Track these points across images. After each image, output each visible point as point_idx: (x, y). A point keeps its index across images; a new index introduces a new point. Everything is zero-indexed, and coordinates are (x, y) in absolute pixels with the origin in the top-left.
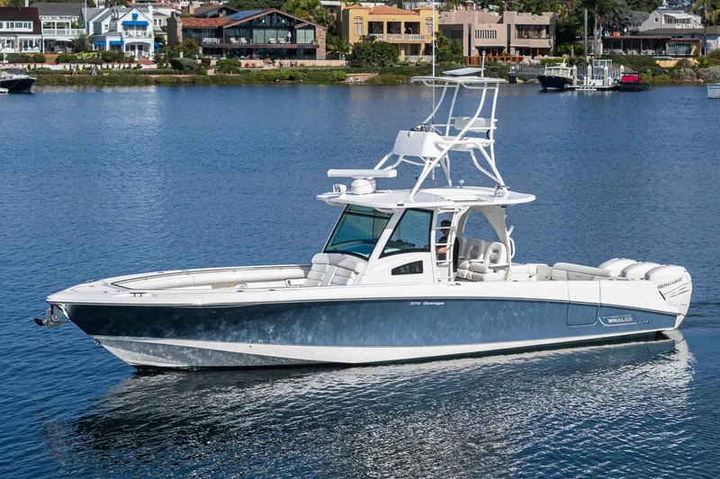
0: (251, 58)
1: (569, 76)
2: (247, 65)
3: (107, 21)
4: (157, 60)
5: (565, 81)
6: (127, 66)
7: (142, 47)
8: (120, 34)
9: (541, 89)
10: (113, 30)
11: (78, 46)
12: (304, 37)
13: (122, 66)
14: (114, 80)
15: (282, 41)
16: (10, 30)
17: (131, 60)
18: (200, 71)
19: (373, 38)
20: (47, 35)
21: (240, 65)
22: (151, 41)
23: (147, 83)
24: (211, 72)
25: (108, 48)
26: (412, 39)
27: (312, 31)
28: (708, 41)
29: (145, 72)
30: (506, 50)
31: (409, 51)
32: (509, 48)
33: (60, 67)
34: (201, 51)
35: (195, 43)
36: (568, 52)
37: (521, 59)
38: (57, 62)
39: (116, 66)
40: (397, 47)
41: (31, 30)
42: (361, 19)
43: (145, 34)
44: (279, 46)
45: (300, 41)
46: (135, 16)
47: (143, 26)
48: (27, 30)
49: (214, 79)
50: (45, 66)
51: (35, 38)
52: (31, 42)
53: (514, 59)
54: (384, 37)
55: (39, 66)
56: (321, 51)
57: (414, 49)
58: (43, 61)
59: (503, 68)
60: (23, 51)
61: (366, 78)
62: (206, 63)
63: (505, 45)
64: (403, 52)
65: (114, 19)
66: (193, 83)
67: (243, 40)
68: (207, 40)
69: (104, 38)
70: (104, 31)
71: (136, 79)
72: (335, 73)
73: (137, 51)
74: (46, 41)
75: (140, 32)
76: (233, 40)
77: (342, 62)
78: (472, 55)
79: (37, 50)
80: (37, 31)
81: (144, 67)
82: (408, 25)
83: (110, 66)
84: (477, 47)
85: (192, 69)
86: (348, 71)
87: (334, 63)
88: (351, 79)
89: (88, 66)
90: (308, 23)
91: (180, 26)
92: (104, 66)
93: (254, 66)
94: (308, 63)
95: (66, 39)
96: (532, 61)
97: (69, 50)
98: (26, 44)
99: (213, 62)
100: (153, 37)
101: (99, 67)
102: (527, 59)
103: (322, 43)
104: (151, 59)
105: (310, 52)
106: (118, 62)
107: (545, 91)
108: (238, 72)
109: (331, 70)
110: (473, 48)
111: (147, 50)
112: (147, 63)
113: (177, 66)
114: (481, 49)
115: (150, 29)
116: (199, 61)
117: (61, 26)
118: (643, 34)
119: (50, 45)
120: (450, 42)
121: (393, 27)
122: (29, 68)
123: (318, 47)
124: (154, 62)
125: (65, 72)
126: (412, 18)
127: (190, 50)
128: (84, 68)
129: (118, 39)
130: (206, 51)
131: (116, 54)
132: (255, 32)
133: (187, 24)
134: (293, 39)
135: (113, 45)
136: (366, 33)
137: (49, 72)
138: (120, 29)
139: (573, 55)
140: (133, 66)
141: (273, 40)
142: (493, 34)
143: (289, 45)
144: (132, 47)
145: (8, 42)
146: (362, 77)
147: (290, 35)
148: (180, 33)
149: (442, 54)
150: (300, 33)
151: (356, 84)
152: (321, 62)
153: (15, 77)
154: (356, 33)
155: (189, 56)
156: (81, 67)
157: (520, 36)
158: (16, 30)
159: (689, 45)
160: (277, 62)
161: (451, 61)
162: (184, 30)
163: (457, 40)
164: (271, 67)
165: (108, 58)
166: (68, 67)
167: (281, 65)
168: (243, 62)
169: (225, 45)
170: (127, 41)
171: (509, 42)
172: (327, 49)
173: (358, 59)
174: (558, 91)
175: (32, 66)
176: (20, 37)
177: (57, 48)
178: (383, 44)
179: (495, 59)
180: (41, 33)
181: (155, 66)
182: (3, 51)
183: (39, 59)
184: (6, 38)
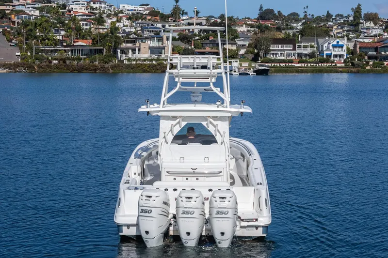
2: (387, 65)
3: (326, 45)
4: (345, 62)
6: (330, 64)
7: (341, 56)
8: (331, 50)
10: (328, 48)
11: (312, 55)
13: (328, 65)
16: (282, 49)
17: (333, 62)
18: (363, 67)
20: (298, 51)
21: (384, 64)
22: (345, 53)
24: (368, 68)
25: (325, 57)
29: (336, 68)
33: (299, 65)
34: (366, 58)
35: (363, 54)
38: (299, 63)
39: (325, 65)
41: (292, 49)
43: (342, 50)
46: (338, 42)
47: (342, 46)
48: (290, 48)
49: (369, 71)
50: (293, 64)
51: (292, 52)
55: (290, 64)
60: (288, 58)
62: (367, 63)
65: (329, 44)
66: (358, 72)
68: (370, 53)
69: (323, 52)
70: (325, 49)
71: (335, 70)
73: (338, 58)
75: (340, 49)
76: (383, 53)
79: (293, 57)
80: (294, 49)
81: (338, 65)
83: (323, 65)
85: (359, 66)
89: (312, 64)
91: (358, 46)
92: (320, 65)
95: (306, 52)
97: (308, 57)
98: (290, 55)
99: (371, 63)
100: (346, 51)
101: (317, 65)
104: (342, 61)
106: (327, 63)
108: (381, 67)
112: (340, 63)
113: (353, 64)
115: (345, 48)
116: (364, 63)
117: (305, 47)
119: (299, 55)
122: (286, 65)
124: (343, 63)
125: (300, 67)
127: (361, 57)
128: (310, 65)
129: (330, 53)
130: (369, 58)
131: (328, 59)
133: (361, 46)
135: (327, 55)
137: (294, 67)
138: (331, 48)
140: (333, 64)
144: (336, 56)
148: (358, 50)
153: (261, 68)
155: (360, 60)
156: (309, 65)
158: (285, 48)
162: (360, 48)
165: (324, 61)
166: (303, 65)
168: (386, 63)
169: (378, 55)
170: (333, 53)
175: (287, 65)
176: (286, 52)
177: (303, 57)
180: (296, 50)
181: (343, 65)
182: (279, 58)
183: (291, 61)
184: (279, 52)
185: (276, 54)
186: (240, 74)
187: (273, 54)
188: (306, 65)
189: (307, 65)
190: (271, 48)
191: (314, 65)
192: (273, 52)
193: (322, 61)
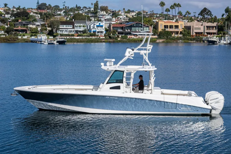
0: (131, 35)
2: (129, 37)
3: (92, 25)
4: (105, 36)
5: (215, 41)
6: (96, 37)
7: (101, 32)
10: (94, 28)
11: (84, 32)
12: (146, 30)
13: (95, 37)
15: (140, 30)
16: (66, 28)
17: (98, 36)
18: (116, 39)
19: (165, 30)
20: (76, 29)
21: (127, 37)
22: (104, 31)
23: (101, 42)
24: (119, 39)
26: (176, 30)
27: (148, 28)
30: (203, 33)
31: (176, 33)
33: (78, 38)
34: (117, 33)
35: (115, 31)
36: (221, 34)
37: (207, 36)
38: (78, 36)
39: (93, 37)
40: (172, 32)
41: (72, 28)
42: (162, 24)
43: (102, 29)
46: (100, 24)
47: (102, 26)
48: (71, 27)
49: (120, 41)
50: (74, 37)
51: (73, 30)
52: (72, 31)
53: (205, 36)
54: (168, 30)
55: (72, 37)
58: (74, 36)
59: (202, 38)
60: (70, 33)
61: (162, 41)
62: (118, 36)
65: (94, 25)
66: (114, 42)
67: (129, 30)
68: (119, 30)
69: (91, 30)
70: (91, 28)
71: (99, 41)
73: (100, 33)
74: (76, 31)
75: (101, 28)
76: (126, 30)
77: (156, 36)
78: (194, 34)
79: (73, 33)
80: (73, 28)
81: (101, 38)
82: (175, 26)
83: (92, 37)
84: (195, 32)
85: (114, 38)
86: (157, 39)
87: (154, 37)
88: (158, 41)
89: (86, 37)
90: (147, 25)
91: (112, 26)
92: (90, 37)
93: (131, 37)
95: (81, 30)
97: (82, 33)
98: (70, 31)
99: (120, 36)
100: (105, 29)
101: (89, 37)
102: (209, 36)
104: (103, 35)
106: (94, 36)
107: (209, 44)
108: (127, 39)
109: (152, 39)
111: (103, 33)
112: (102, 37)
113: (110, 37)
115: (104, 27)
116: (116, 36)
117: (80, 26)
119: (77, 32)
120: (187, 31)
121: (171, 27)
122: (70, 38)
123: (150, 32)
125: (79, 39)
126: (176, 24)
127: (114, 33)
128: (85, 38)
129: (95, 30)
130: (119, 33)
131: (94, 34)
132: (132, 28)
133: (114, 26)
135: (93, 32)
136: (163, 28)
137: (75, 39)
138: (96, 27)
140: (98, 37)
141: (137, 30)
142: (200, 29)
144: (99, 32)
145: (66, 31)
146: (161, 41)
147: (142, 29)
148: (112, 28)
149: (184, 34)
150: (145, 28)
153: (61, 40)
154: (160, 28)
155: (114, 35)
156: (84, 37)
157: (207, 29)
158: (68, 27)
161: (187, 36)
163: (189, 30)
164: (136, 38)
166: (80, 37)
167: (139, 37)
168: (128, 36)
169: (124, 32)
170: (97, 30)
171: (204, 31)
172: (153, 33)
173: (161, 35)
174: (212, 44)
176: (69, 29)
177: (79, 32)
178: (168, 31)
179: (200, 36)
180: (74, 28)
181: (104, 37)
182: (64, 33)
183: (73, 35)
184: (65, 30)
185: (63, 31)
186: (49, 44)
187: (61, 31)
188: (82, 37)
189: (83, 38)
190: (60, 27)
191: (87, 38)
192: (60, 30)
193: (91, 35)
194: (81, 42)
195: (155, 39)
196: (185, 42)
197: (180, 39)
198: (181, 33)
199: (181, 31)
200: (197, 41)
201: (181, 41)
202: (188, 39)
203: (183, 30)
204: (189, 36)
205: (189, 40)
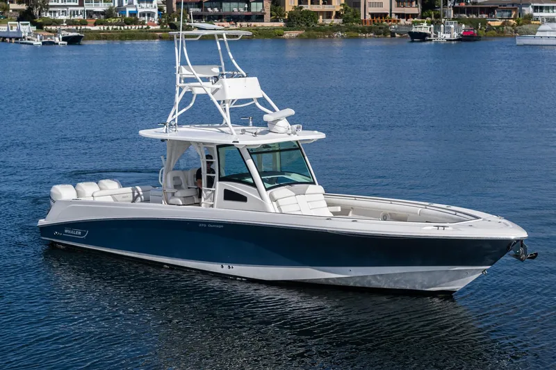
0: (221, 21)
1: (428, 32)
2: (219, 26)
4: (160, 23)
5: (426, 35)
6: (140, 27)
7: (150, 14)
8: (136, 6)
9: (410, 40)
10: (131, 4)
11: (108, 14)
12: (256, 8)
13: (137, 27)
14: (132, 36)
15: (242, 10)
16: (63, 4)
17: (143, 23)
19: (301, 8)
20: (87, 7)
22: (156, 11)
23: (154, 38)
25: (127, 16)
26: (327, 8)
27: (261, 3)
28: (523, 8)
29: (150, 31)
30: (389, 15)
31: (325, 16)
32: (391, 14)
33: (97, 28)
34: (188, 17)
36: (430, 16)
37: (399, 21)
38: (95, 25)
39: (133, 27)
40: (318, 13)
41: (77, 4)
43: (152, 6)
44: (239, 13)
45: (253, 10)
47: (150, 1)
48: (75, 4)
50: (88, 27)
51: (80, 9)
52: (77, 12)
53: (394, 21)
54: (308, 7)
55: (83, 27)
56: (267, 17)
57: (328, 15)
58: (86, 24)
59: (387, 27)
60: (72, 18)
61: (297, 34)
63: (389, 12)
64: (321, 17)
67: (216, 10)
68: (192, 10)
69: (125, 8)
70: (125, 4)
71: (147, 35)
72: (276, 31)
73: (146, 17)
74: (87, 11)
75: (148, 5)
76: (209, 9)
77: (282, 24)
78: (367, 18)
79: (81, 17)
80: (81, 5)
81: (152, 28)
83: (130, 27)
84: (370, 14)
86: (285, 30)
87: (276, 24)
88: (287, 35)
89: (115, 27)
91: (174, 1)
92: (126, 27)
93: (223, 26)
94: (259, 24)
95: (100, 10)
96: (406, 22)
97: (102, 17)
98: (74, 13)
100: (157, 8)
101: (122, 28)
102: (403, 21)
103: (268, 11)
104: (156, 22)
105: (260, 18)
106: (135, 24)
107: (413, 41)
109: (274, 29)
110: (367, 14)
111: (153, 17)
112: (154, 25)
113: (173, 27)
114: (373, 15)
115: (155, 3)
116: (188, 24)
118: (480, 4)
119: (90, 14)
120: (352, 10)
121: (314, 1)
122: (77, 28)
123: (265, 14)
124: (158, 25)
125: (100, 31)
128: (112, 29)
129: (134, 9)
131: (133, 19)
132: (224, 4)
134: (249, 9)
135: (133, 14)
136: (296, 4)
137: (90, 31)
138: (135, 2)
139: (433, 18)
140: (145, 27)
141: (236, 10)
142: (380, 5)
143: (246, 13)
144: (143, 14)
145: (63, 12)
146: (294, 34)
147: (246, 6)
148: (174, 5)
149: (347, 18)
150: (253, 5)
151: (291, 38)
152: (267, 24)
153: (71, 34)
154: (290, 5)
156: (110, 28)
157: (398, 6)
158: (68, 4)
159: (510, 11)
160: (238, 24)
161: (352, 22)
162: (178, 3)
163: (357, 9)
164: (235, 27)
165: (129, 22)
166: (102, 27)
167: (241, 26)
169: (204, 13)
170: (140, 11)
171: (391, 10)
172: (271, 15)
173: (292, 22)
174: (420, 41)
175: (79, 28)
176: (70, 9)
177: (94, 16)
178: (307, 12)
179: (382, 22)
180: (83, 6)
181: (158, 27)
182: (59, 18)
183: (83, 23)
184: (61, 9)
185: (55, 12)
186: (44, 43)
187: (51, 12)
188: (106, 27)
189: (108, 28)
190: (50, 4)
191: (116, 29)
192: (51, 9)
193: (128, 22)
194: (105, 38)
195: (281, 31)
196: (350, 38)
197: (338, 31)
198: (338, 15)
199: (338, 10)
200: (378, 34)
201: (340, 33)
202: (357, 30)
203: (342, 8)
204: (357, 22)
205: (358, 32)
